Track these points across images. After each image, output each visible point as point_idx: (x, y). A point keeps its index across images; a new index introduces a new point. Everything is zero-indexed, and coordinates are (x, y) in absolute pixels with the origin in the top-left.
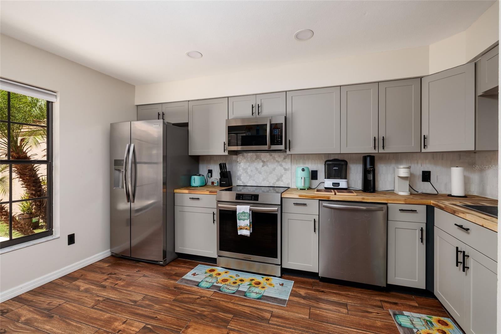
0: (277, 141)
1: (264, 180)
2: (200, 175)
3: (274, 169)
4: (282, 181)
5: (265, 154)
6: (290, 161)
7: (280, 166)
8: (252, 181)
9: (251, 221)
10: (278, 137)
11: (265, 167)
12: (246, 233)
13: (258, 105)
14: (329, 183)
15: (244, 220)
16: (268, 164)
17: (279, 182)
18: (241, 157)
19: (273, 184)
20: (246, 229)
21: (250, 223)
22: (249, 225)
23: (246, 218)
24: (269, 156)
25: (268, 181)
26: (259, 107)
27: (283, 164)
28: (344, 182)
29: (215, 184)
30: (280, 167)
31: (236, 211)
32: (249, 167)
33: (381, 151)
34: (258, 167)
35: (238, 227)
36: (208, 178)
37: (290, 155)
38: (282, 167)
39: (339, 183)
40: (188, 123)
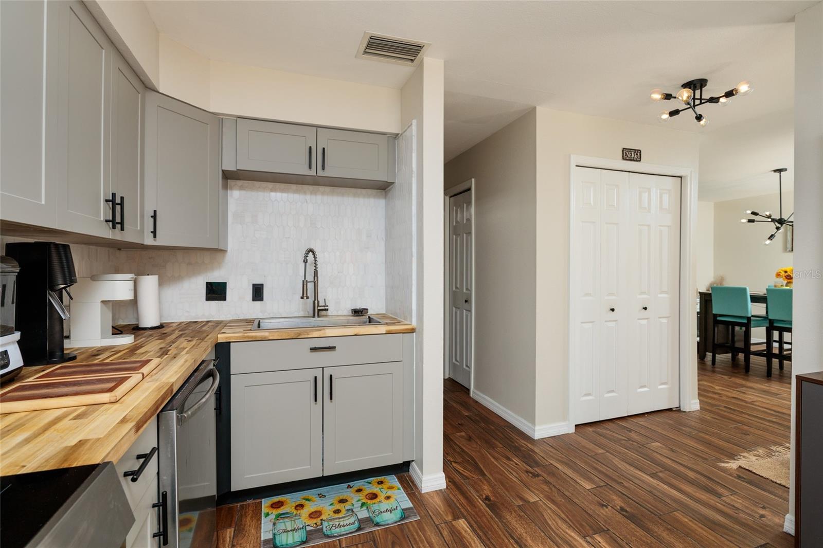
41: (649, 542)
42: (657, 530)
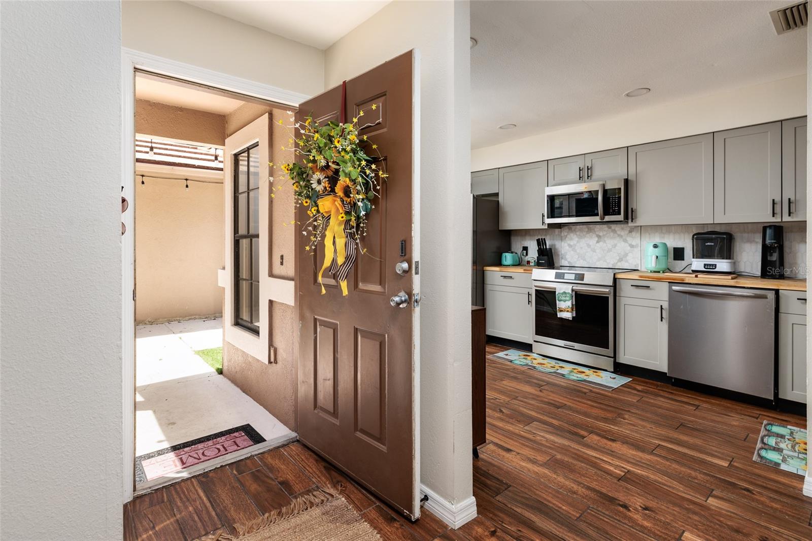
0: (613, 210)
1: (599, 259)
2: (512, 253)
3: (615, 246)
4: (627, 261)
5: (601, 226)
6: (638, 235)
7: (624, 241)
8: (582, 261)
9: (574, 303)
10: (615, 206)
11: (601, 243)
12: (568, 316)
13: (588, 167)
14: (698, 264)
15: (565, 301)
16: (606, 239)
17: (622, 262)
18: (567, 230)
19: (613, 265)
20: (568, 311)
21: (572, 305)
22: (571, 306)
23: (568, 298)
24: (607, 229)
25: (606, 262)
26: (588, 169)
27: (629, 239)
28: (725, 263)
29: (531, 264)
30: (623, 243)
31: (555, 292)
32: (577, 243)
33: (786, 218)
34: (591, 243)
35: (558, 309)
36: (522, 256)
37: (640, 227)
38: (626, 244)
39: (716, 265)
40: (498, 193)
41: (583, 478)
42: (583, 489)
